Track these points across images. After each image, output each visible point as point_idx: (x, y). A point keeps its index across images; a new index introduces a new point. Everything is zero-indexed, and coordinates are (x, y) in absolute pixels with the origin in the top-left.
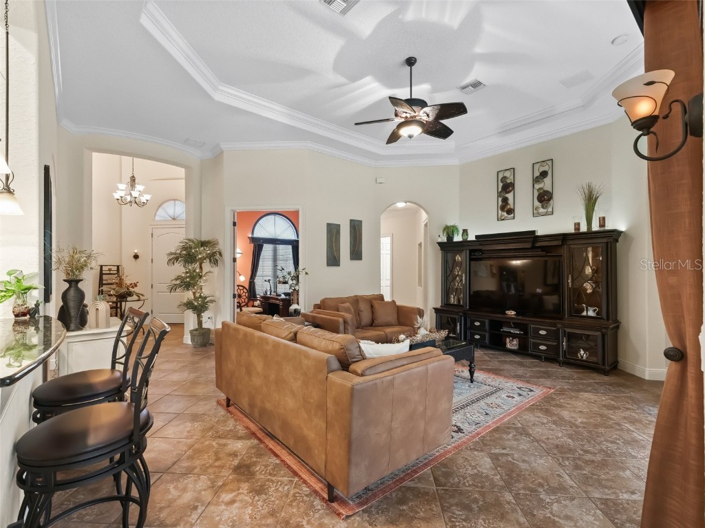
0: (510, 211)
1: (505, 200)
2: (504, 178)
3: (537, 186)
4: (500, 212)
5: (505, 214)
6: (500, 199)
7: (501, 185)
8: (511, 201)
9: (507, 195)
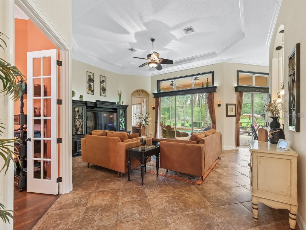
0: (92, 91)
1: (90, 86)
2: (89, 76)
3: (102, 85)
4: (88, 90)
5: (90, 92)
6: (88, 84)
7: (88, 78)
8: (92, 87)
9: (91, 84)
